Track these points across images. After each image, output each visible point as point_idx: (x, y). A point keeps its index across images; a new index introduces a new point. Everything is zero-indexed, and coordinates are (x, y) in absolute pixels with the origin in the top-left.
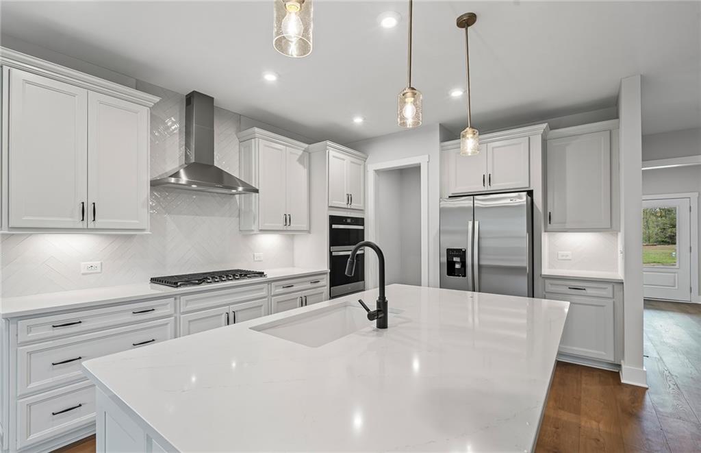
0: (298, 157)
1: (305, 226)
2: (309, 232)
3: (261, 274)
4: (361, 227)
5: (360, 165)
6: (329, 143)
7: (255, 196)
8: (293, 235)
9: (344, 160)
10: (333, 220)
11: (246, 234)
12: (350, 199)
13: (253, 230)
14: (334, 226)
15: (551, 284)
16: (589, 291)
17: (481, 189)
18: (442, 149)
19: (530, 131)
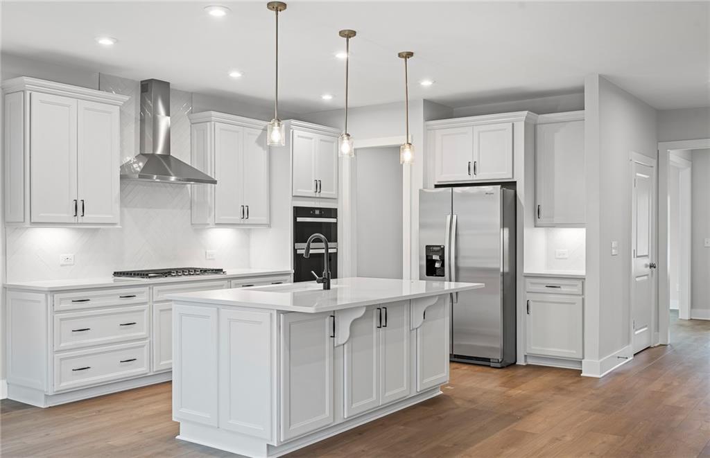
0: (257, 137)
1: (265, 220)
2: (269, 225)
3: (220, 271)
4: (333, 220)
5: (333, 142)
6: (293, 122)
7: (211, 187)
8: (249, 229)
9: (311, 139)
10: (298, 211)
11: (199, 228)
12: (318, 186)
13: (208, 224)
14: (299, 219)
15: (531, 283)
16: (564, 289)
17: (466, 178)
18: (427, 130)
19: (515, 116)
